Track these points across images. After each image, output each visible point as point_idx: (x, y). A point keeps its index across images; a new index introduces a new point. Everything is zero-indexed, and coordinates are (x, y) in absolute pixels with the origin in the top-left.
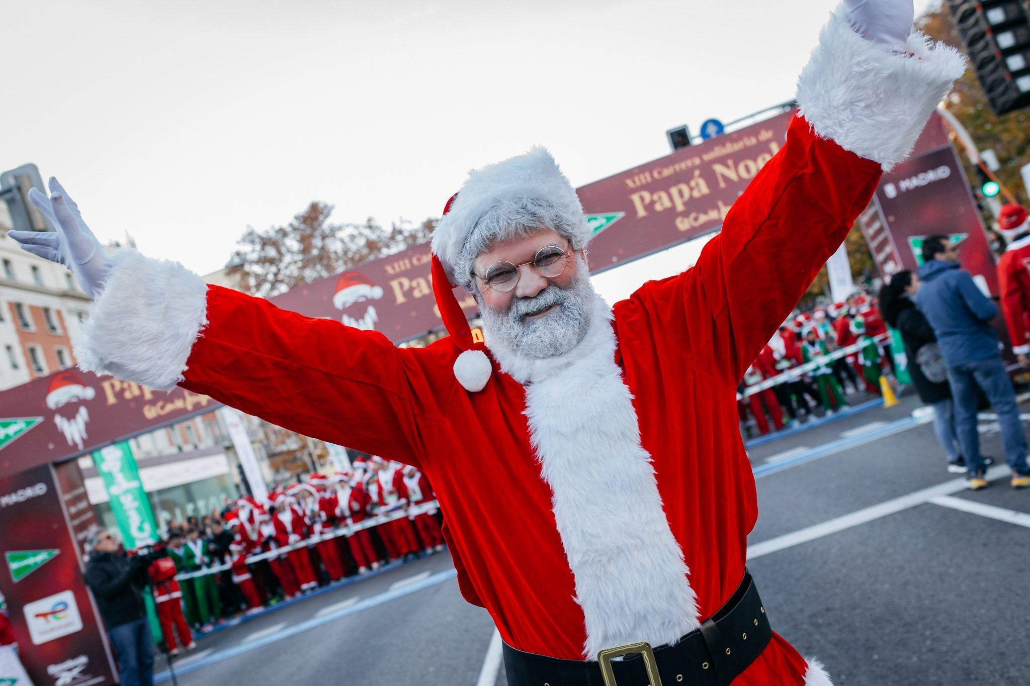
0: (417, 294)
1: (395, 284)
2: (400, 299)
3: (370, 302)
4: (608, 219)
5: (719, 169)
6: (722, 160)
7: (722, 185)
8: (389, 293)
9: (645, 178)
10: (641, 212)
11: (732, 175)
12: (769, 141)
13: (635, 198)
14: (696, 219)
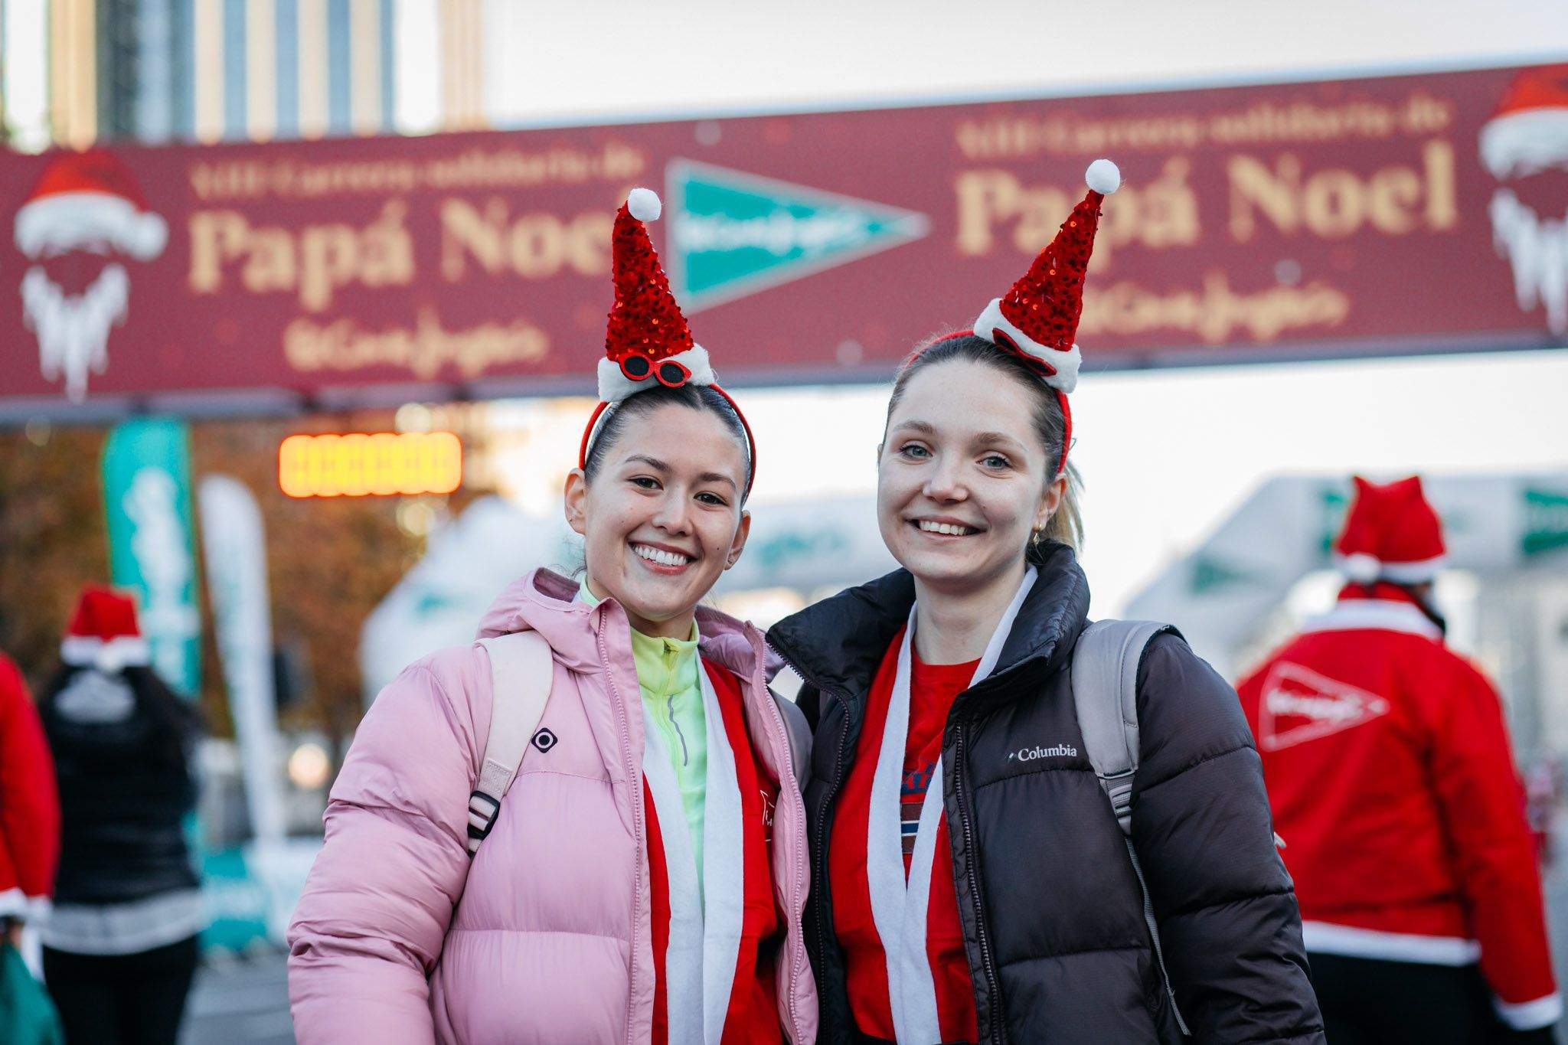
0: (257, 277)
1: (203, 230)
2: (205, 274)
3: (117, 256)
4: (874, 228)
5: (1248, 176)
6: (1267, 153)
7: (1241, 226)
8: (179, 246)
9: (1019, 138)
10: (974, 236)
11: (1280, 204)
12: (1429, 135)
13: (971, 191)
14: (1129, 307)
